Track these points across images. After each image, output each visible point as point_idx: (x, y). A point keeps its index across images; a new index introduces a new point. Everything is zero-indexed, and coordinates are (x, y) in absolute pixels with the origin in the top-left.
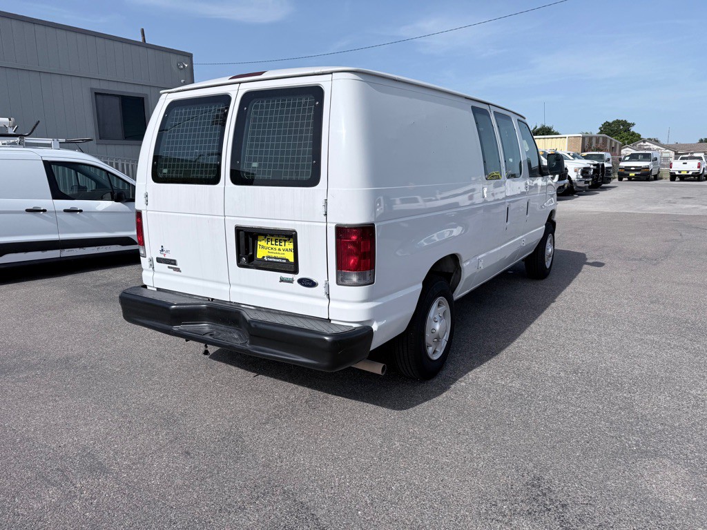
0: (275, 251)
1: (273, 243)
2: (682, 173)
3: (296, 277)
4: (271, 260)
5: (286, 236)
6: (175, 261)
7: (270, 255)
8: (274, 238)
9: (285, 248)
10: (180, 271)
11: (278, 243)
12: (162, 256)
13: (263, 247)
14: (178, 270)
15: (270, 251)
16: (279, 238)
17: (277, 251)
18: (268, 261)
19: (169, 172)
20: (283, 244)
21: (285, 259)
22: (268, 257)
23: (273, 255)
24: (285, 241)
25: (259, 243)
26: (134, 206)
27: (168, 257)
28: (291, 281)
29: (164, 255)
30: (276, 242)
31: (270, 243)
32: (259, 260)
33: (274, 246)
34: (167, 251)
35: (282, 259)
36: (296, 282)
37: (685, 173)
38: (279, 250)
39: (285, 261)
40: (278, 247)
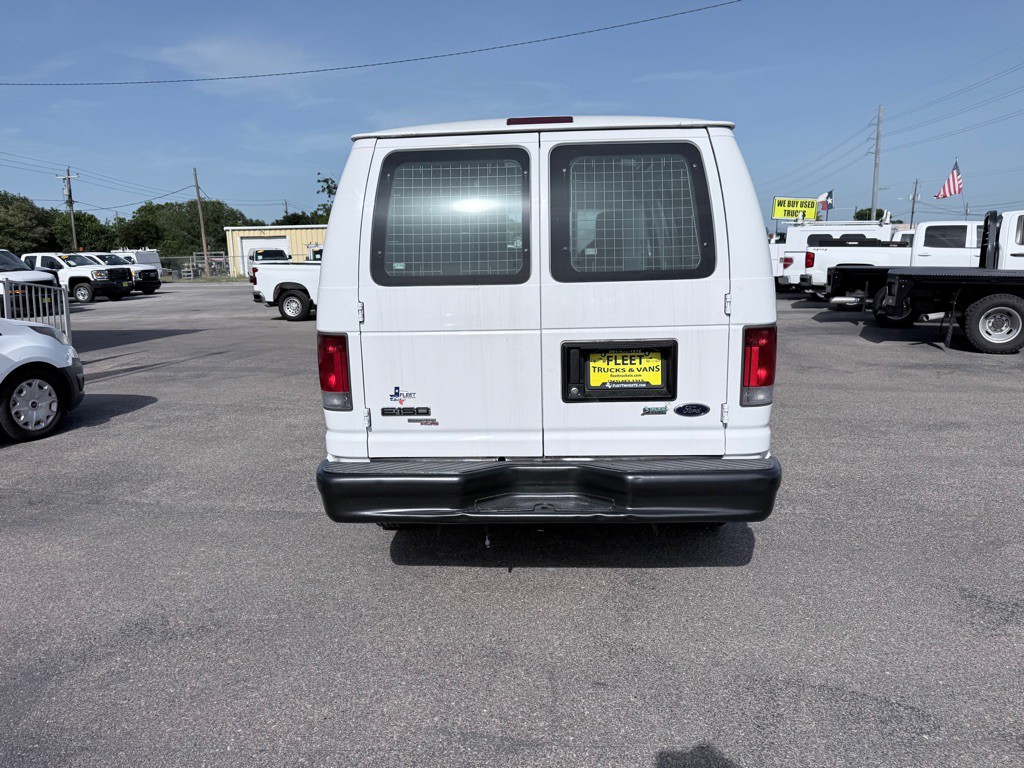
0: (624, 374)
1: (619, 361)
3: (672, 405)
4: (618, 386)
5: (644, 350)
6: (428, 409)
7: (615, 379)
8: (620, 355)
9: (643, 366)
10: (437, 424)
11: (628, 362)
12: (396, 405)
13: (600, 370)
14: (434, 422)
15: (614, 374)
16: (629, 355)
17: (627, 373)
18: (612, 389)
19: (408, 267)
20: (637, 361)
21: (643, 382)
22: (612, 383)
23: (621, 379)
24: (640, 357)
25: (592, 364)
26: (315, 326)
27: (408, 403)
28: (662, 412)
29: (401, 402)
30: (623, 360)
31: (612, 363)
32: (596, 389)
33: (622, 367)
34: (409, 395)
35: (639, 383)
36: (671, 413)
38: (631, 370)
39: (644, 385)
40: (627, 367)
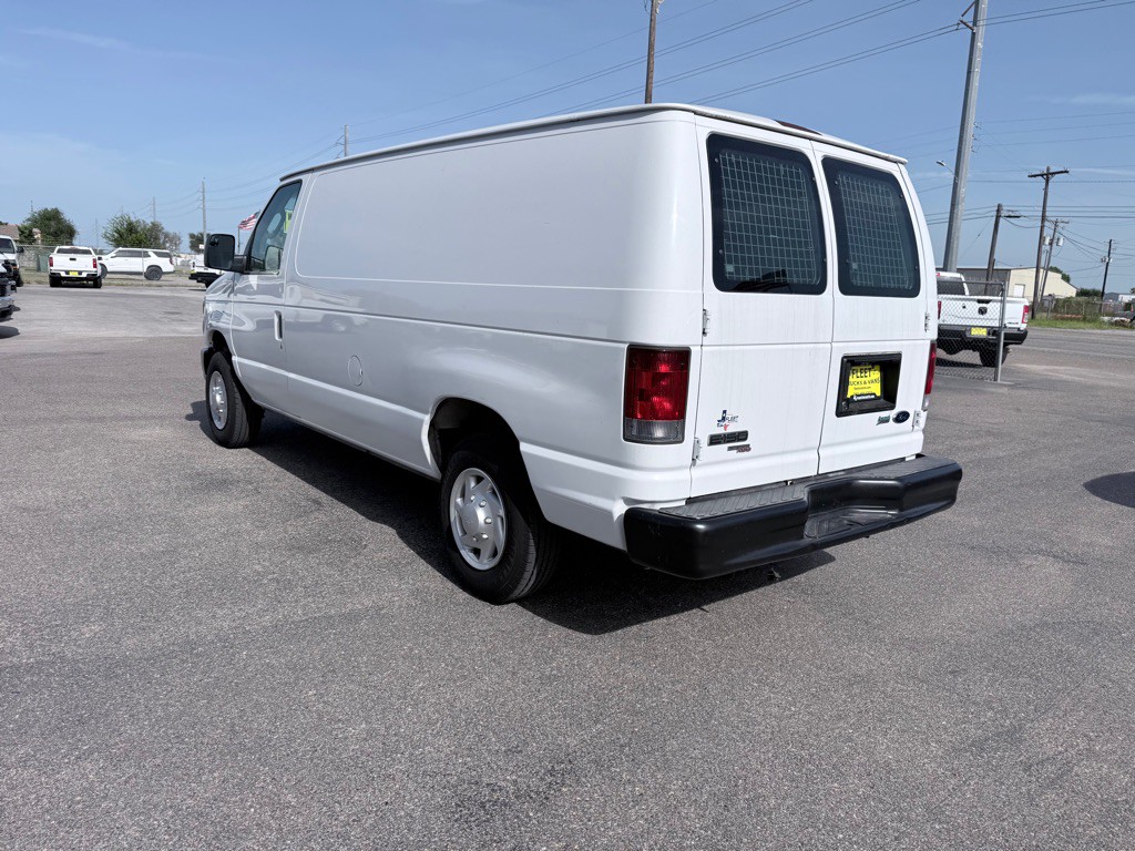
2: (71, 275)
3: (893, 413)
4: (859, 398)
5: (871, 363)
6: (746, 434)
7: (857, 392)
8: (859, 368)
9: (871, 378)
10: (750, 450)
11: (863, 375)
12: (721, 431)
13: (851, 382)
14: (748, 448)
15: (860, 386)
16: (864, 368)
17: (864, 385)
18: (858, 401)
19: (737, 270)
20: (868, 374)
21: (873, 394)
22: (856, 395)
23: (862, 391)
24: (870, 370)
27: (733, 428)
28: (888, 421)
29: (725, 427)
30: (861, 373)
32: (849, 402)
33: (860, 379)
35: (870, 394)
36: (893, 421)
37: (76, 275)
38: (866, 382)
39: (874, 397)
40: (863, 380)
